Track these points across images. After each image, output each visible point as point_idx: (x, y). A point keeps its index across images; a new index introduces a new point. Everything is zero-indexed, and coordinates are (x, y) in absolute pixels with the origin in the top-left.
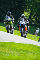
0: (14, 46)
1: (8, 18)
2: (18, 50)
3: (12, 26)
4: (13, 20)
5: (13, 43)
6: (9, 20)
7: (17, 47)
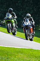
0: (33, 53)
1: (8, 15)
2: (36, 57)
3: (14, 25)
4: (14, 18)
5: (31, 50)
6: (10, 18)
7: (36, 54)
